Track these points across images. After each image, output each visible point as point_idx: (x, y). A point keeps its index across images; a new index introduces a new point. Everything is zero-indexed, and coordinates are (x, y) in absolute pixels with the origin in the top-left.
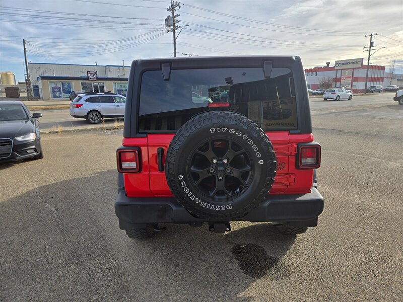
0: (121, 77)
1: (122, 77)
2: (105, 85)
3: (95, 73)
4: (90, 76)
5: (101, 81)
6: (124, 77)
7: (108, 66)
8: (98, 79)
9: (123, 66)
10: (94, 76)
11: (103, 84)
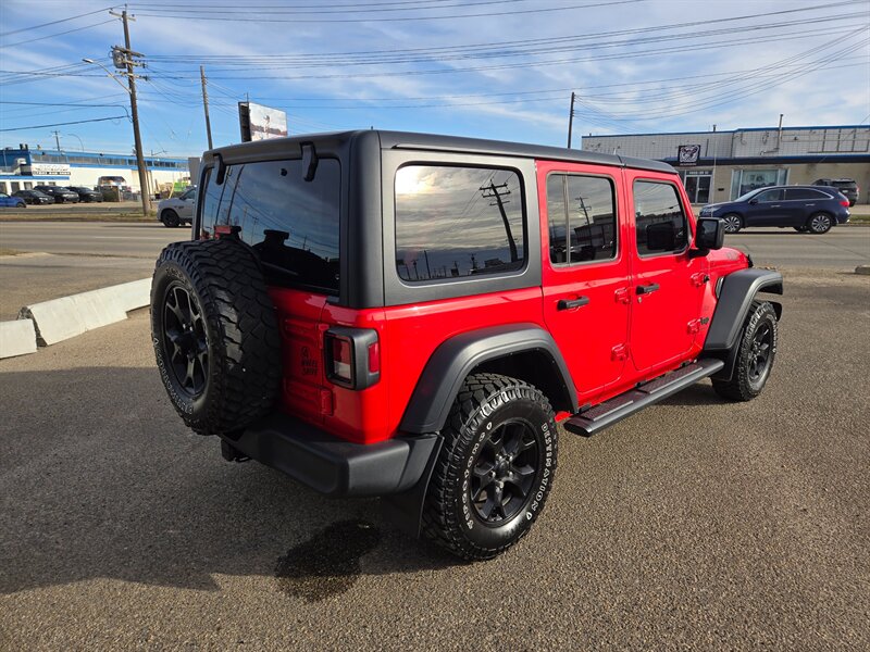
0: (767, 155)
1: (771, 155)
2: (713, 177)
3: (697, 149)
4: (684, 158)
5: (707, 167)
6: (775, 155)
7: (740, 130)
8: (700, 162)
9: (777, 129)
10: (691, 155)
11: (710, 173)
